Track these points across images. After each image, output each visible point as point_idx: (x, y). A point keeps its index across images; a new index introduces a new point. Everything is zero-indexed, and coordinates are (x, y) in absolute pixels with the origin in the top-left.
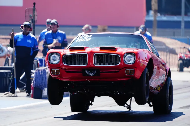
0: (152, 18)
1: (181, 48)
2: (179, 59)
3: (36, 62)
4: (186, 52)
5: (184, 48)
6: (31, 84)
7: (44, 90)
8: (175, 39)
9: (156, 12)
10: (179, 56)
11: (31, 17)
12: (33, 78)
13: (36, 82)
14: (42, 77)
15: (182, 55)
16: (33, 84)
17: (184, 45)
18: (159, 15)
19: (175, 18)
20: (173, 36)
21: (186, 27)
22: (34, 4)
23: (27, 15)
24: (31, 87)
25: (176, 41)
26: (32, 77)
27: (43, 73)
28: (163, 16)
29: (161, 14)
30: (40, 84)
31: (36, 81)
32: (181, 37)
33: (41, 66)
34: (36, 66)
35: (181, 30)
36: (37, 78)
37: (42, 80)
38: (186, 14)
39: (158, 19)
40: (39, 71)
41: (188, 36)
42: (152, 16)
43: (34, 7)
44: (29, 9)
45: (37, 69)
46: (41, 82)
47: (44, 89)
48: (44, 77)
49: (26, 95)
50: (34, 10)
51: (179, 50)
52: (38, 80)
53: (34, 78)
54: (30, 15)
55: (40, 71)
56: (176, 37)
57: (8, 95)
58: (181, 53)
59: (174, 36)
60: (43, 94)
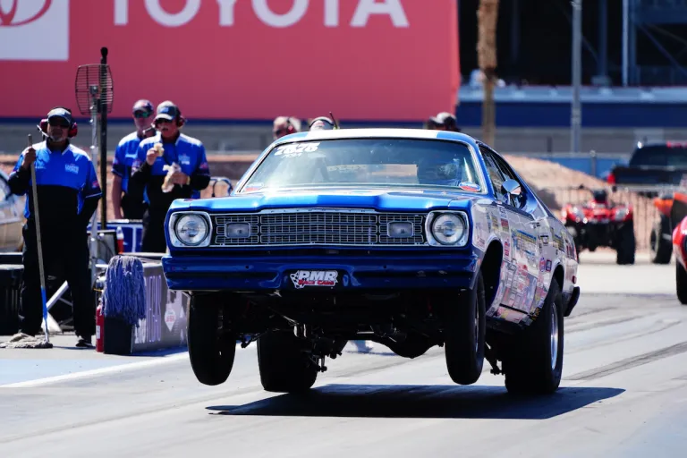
0: (479, 95)
1: (570, 189)
2: (564, 222)
3: (112, 236)
4: (586, 201)
5: (582, 187)
6: (95, 308)
7: (138, 326)
8: (552, 160)
9: (492, 73)
10: (564, 214)
11: (93, 93)
12: (102, 288)
13: (110, 299)
14: (131, 285)
15: (575, 211)
16: (103, 308)
17: (582, 178)
18: (501, 83)
19: (553, 95)
20: (547, 150)
21: (586, 122)
22: (104, 52)
23: (82, 86)
24: (97, 318)
25: (556, 166)
26: (99, 284)
27: (134, 273)
28: (513, 87)
29: (508, 83)
30: (124, 305)
31: (113, 298)
32: (572, 155)
33: (128, 249)
34: (110, 251)
35: (572, 132)
36: (115, 287)
37: (130, 296)
38: (586, 81)
39: (498, 97)
40: (120, 264)
41: (593, 152)
42: (477, 88)
43: (104, 61)
44: (87, 67)
45: (115, 261)
46: (128, 301)
47: (137, 322)
48: (136, 286)
49: (77, 343)
50: (103, 71)
51: (566, 194)
52: (118, 295)
53: (105, 287)
54: (91, 89)
55: (124, 267)
56: (555, 155)
57: (21, 343)
58: (573, 205)
59: (550, 150)
60: (135, 338)
